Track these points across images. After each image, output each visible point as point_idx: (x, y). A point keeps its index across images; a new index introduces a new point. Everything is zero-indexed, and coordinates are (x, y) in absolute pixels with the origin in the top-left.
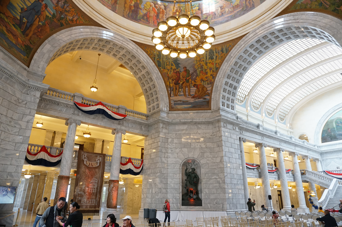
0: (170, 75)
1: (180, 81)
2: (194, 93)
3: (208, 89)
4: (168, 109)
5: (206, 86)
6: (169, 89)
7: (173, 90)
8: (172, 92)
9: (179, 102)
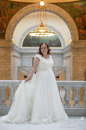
5: (4, 24)
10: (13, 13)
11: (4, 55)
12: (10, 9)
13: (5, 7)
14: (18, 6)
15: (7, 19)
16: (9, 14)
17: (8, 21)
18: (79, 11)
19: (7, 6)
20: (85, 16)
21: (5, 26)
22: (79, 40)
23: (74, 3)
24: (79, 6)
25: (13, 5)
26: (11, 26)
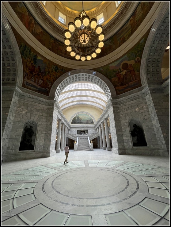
0: (28, 65)
1: (33, 72)
2: (41, 84)
3: (49, 85)
4: (22, 85)
5: (49, 83)
6: (25, 73)
7: (27, 75)
8: (27, 76)
9: (30, 84)
10: (57, 76)
11: (47, 110)
12: (54, 71)
13: (49, 68)
14: (62, 70)
15: (52, 80)
16: (53, 76)
17: (53, 82)
18: (115, 71)
19: (52, 68)
20: (121, 74)
21: (50, 85)
22: (117, 95)
23: (109, 66)
24: (115, 66)
25: (57, 69)
26: (55, 86)
